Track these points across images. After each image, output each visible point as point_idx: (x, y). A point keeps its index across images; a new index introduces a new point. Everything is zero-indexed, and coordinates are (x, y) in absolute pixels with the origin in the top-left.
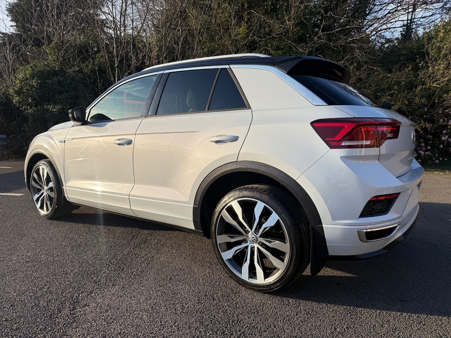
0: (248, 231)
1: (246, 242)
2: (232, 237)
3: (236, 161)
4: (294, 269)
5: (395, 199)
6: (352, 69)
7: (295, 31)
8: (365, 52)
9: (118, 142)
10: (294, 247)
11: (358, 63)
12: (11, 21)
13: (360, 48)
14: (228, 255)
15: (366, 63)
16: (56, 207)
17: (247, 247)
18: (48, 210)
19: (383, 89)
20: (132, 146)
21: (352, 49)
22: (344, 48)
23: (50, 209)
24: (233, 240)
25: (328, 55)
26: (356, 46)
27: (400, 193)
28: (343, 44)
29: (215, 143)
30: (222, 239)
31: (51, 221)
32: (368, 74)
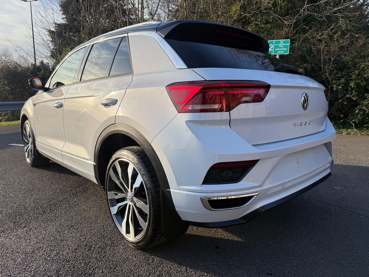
0: (127, 190)
1: (126, 200)
2: (116, 194)
3: (114, 123)
4: (152, 230)
5: (251, 167)
6: (336, 38)
7: (283, 5)
8: (349, 21)
9: (56, 105)
10: (151, 208)
11: (342, 32)
12: (63, 14)
13: (345, 17)
14: (114, 210)
15: (350, 31)
16: (34, 157)
17: (127, 204)
18: (30, 160)
19: (364, 55)
20: (62, 108)
21: (337, 18)
22: (329, 18)
23: (31, 159)
24: (117, 197)
25: (315, 25)
26: (340, 16)
27: (259, 160)
28: (328, 14)
29: (104, 106)
30: (111, 195)
31: (32, 168)
32: (351, 41)
